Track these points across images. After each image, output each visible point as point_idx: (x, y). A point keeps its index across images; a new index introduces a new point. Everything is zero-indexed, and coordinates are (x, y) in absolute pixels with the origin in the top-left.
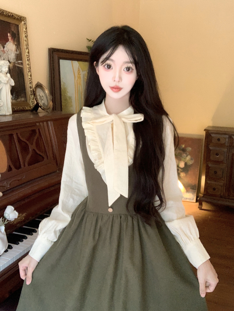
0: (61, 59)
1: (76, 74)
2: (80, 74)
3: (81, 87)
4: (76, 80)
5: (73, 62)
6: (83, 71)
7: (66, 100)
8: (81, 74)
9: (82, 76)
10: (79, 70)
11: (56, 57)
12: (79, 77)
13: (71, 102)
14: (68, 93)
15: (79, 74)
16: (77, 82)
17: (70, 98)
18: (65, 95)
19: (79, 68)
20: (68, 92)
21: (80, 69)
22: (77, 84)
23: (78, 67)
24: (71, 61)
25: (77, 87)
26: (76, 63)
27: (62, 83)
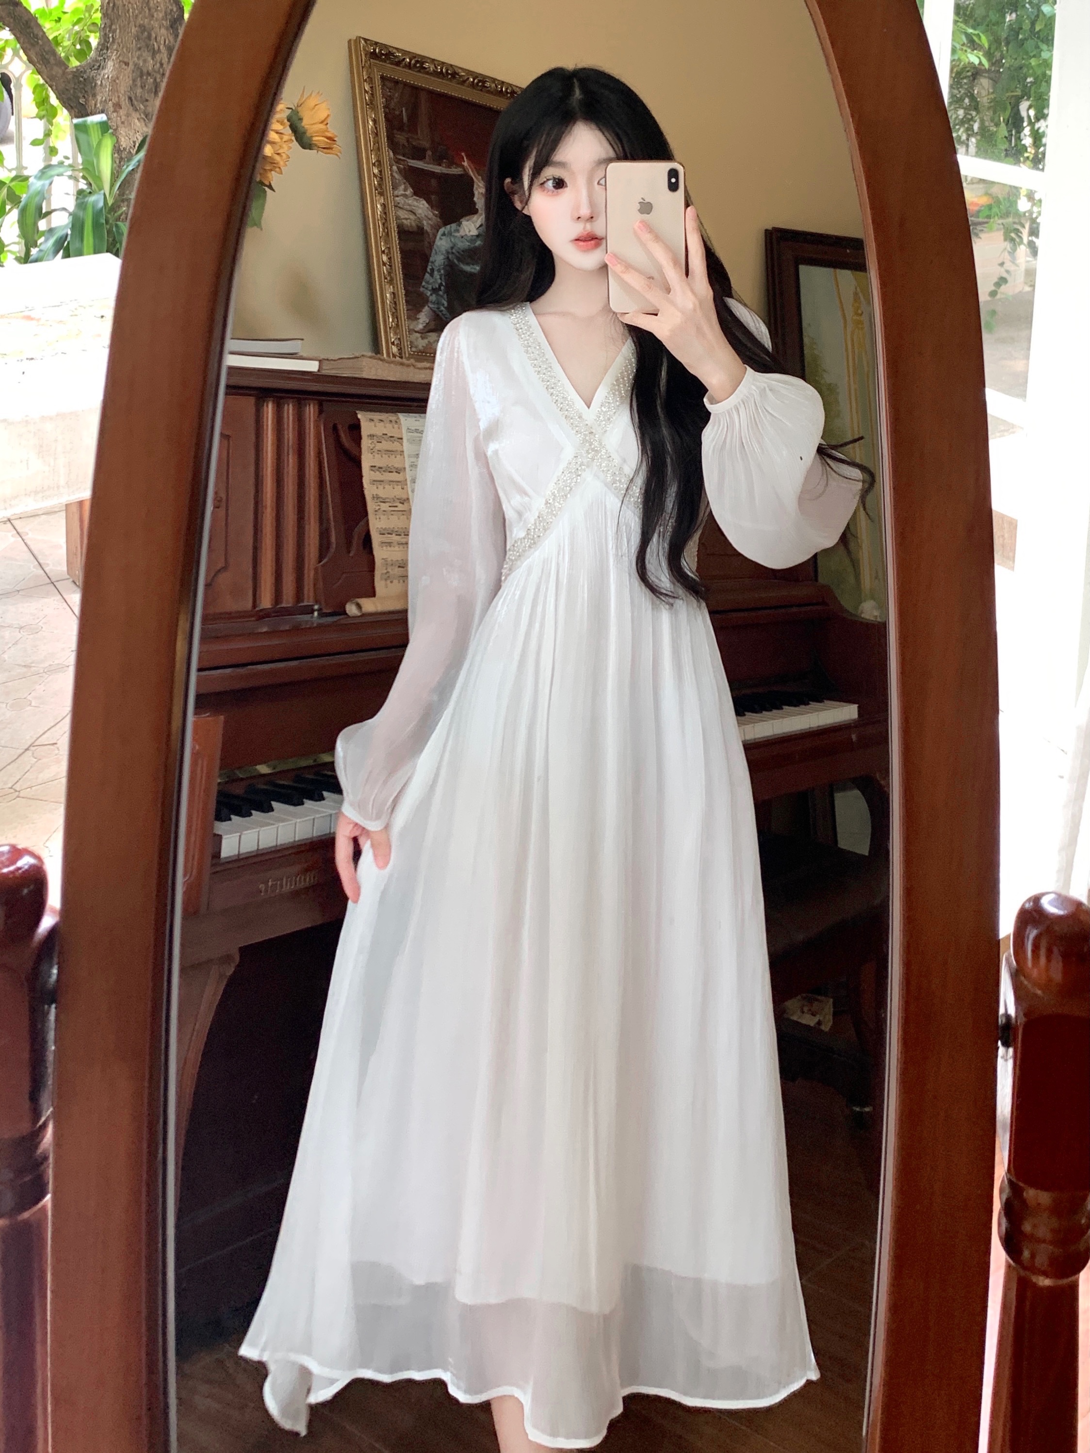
0: (803, 264)
1: (849, 312)
2: (860, 312)
3: (867, 356)
4: (849, 330)
8: (861, 315)
9: (866, 319)
10: (857, 300)
11: (788, 256)
12: (859, 324)
13: (835, 401)
14: (825, 376)
15: (857, 313)
16: (853, 341)
17: (831, 389)
19: (856, 294)
20: (824, 371)
21: (861, 295)
22: (853, 345)
24: (832, 270)
25: (854, 359)
26: (848, 278)
27: (806, 340)
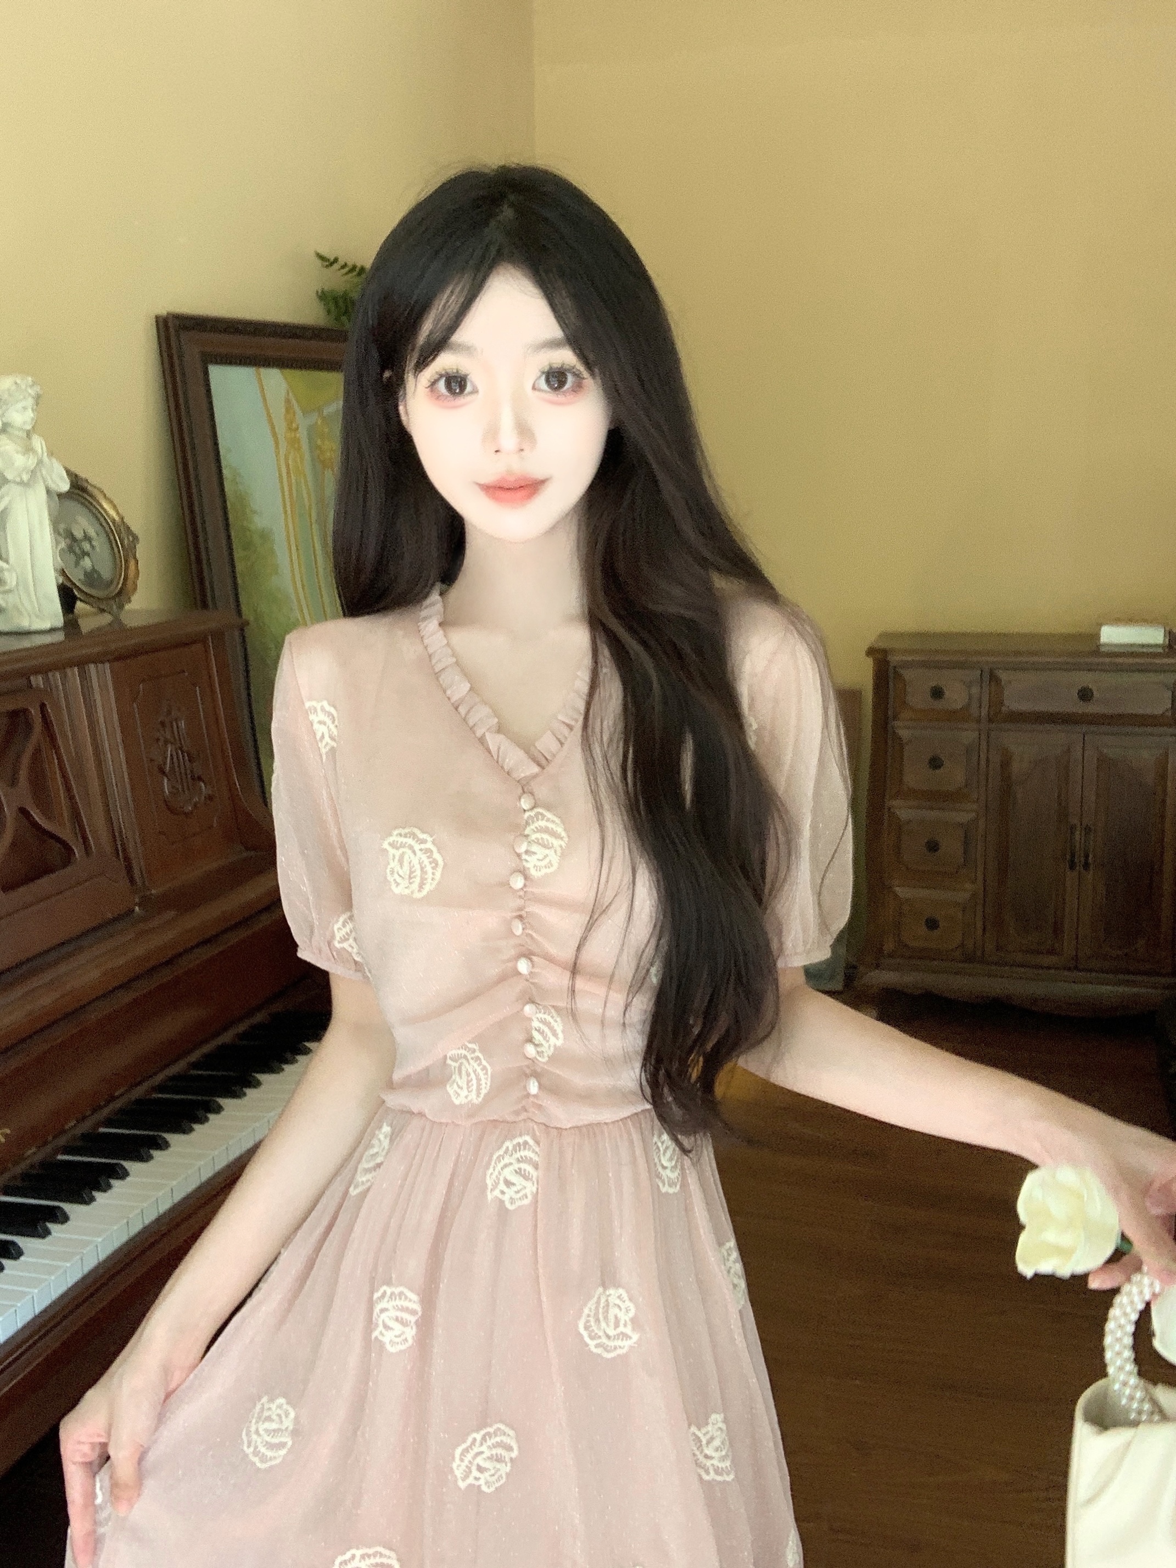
0: (213, 363)
1: (281, 427)
2: (294, 425)
3: (307, 485)
4: (282, 451)
5: (263, 371)
6: (305, 412)
7: (248, 546)
8: (297, 429)
9: (302, 434)
10: (289, 409)
11: (192, 353)
12: (294, 443)
13: (272, 552)
14: (256, 519)
15: (292, 428)
16: (288, 466)
17: (265, 536)
18: (245, 523)
19: (288, 401)
20: (255, 512)
21: (294, 402)
22: (288, 473)
23: (283, 393)
24: (254, 370)
25: (290, 490)
26: (274, 378)
27: (225, 472)
